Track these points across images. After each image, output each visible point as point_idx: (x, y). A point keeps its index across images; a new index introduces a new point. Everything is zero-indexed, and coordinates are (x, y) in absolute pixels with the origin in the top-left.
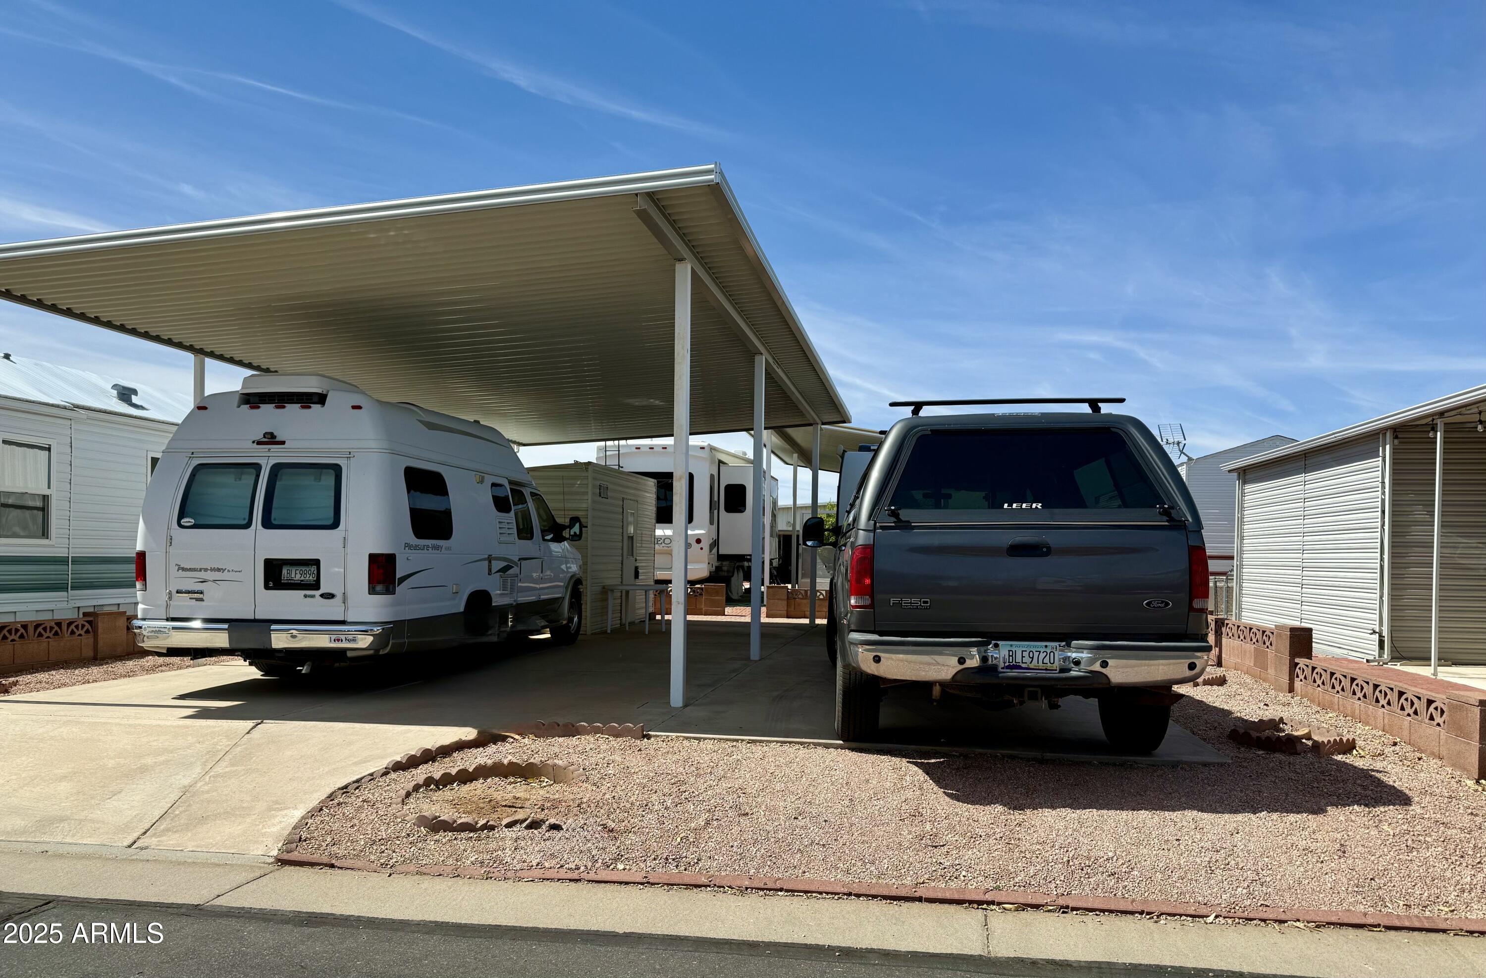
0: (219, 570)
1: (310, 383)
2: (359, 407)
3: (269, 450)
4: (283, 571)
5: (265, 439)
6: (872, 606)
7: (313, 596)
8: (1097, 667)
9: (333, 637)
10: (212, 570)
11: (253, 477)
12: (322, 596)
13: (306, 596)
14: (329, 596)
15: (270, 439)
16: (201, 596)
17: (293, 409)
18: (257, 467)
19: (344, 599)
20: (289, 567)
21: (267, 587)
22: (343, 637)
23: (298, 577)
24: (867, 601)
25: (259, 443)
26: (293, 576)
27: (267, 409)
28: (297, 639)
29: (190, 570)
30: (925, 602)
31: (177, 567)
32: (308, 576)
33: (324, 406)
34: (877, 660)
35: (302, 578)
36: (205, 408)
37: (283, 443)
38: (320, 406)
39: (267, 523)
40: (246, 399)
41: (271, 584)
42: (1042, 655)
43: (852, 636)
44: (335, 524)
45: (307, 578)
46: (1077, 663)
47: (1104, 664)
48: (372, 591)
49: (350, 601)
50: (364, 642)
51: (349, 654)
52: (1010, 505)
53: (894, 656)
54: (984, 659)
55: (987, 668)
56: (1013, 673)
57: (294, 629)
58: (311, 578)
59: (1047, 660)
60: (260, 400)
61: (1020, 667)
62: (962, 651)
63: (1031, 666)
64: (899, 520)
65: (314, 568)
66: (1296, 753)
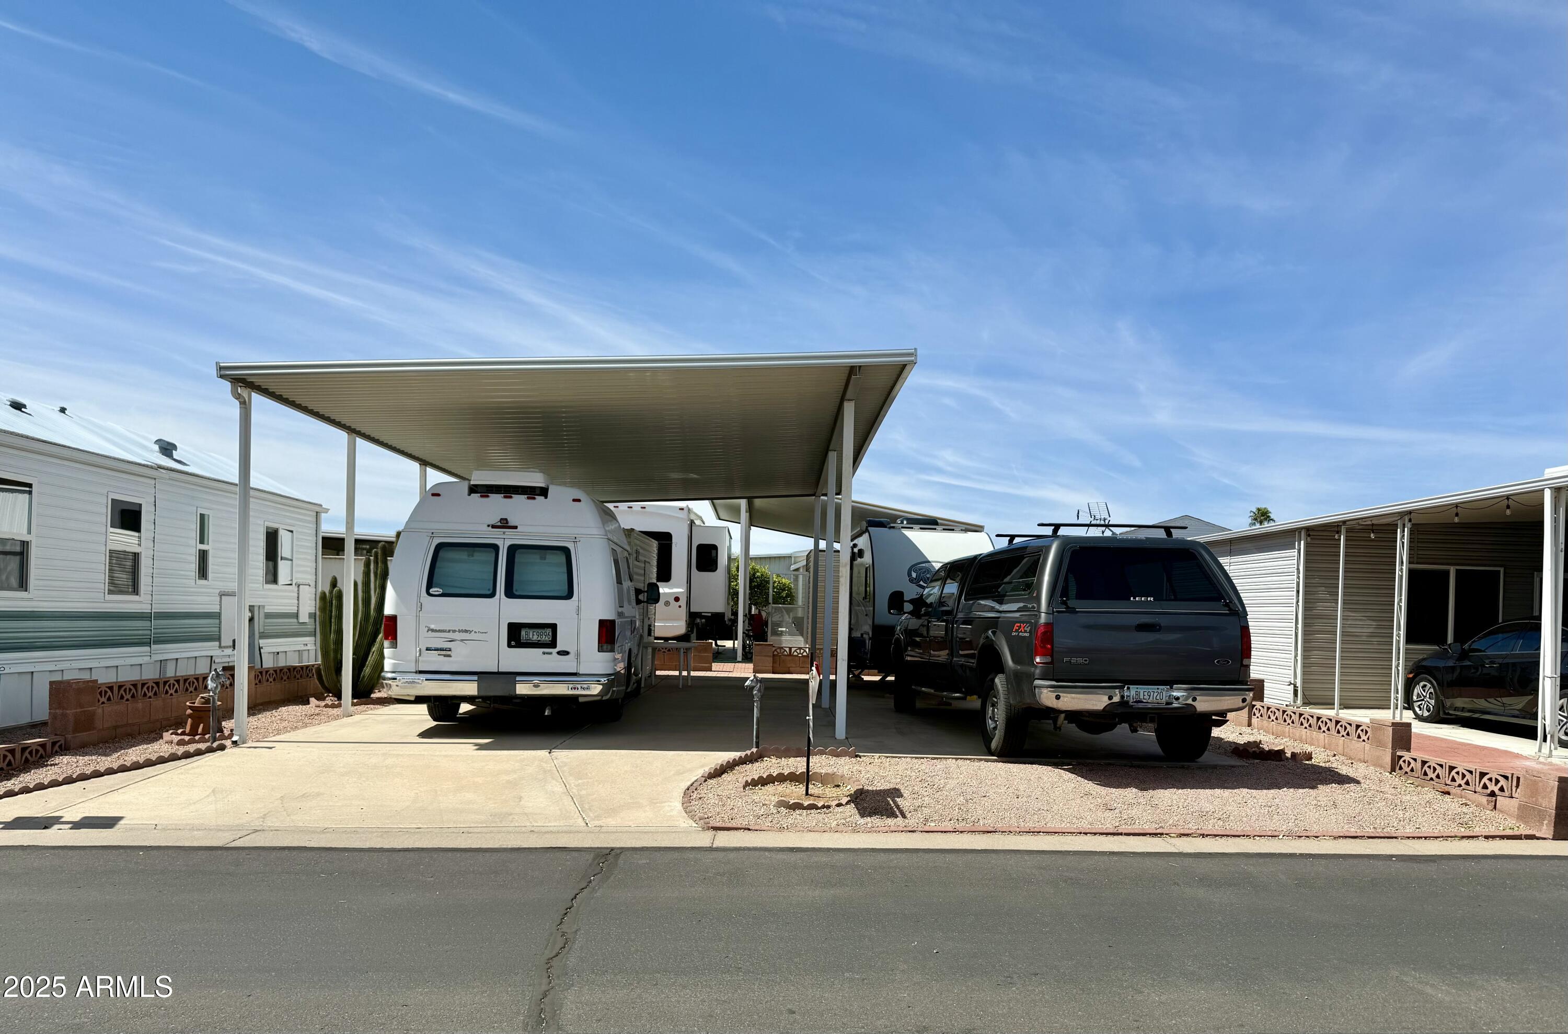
0: (466, 631)
1: (535, 479)
2: (579, 500)
3: (504, 533)
4: (523, 633)
5: (499, 524)
6: (1052, 663)
7: (551, 653)
8: (1190, 701)
9: (571, 686)
10: (459, 631)
11: (494, 555)
12: (559, 653)
13: (544, 653)
14: (565, 653)
15: (504, 524)
16: (449, 653)
17: (519, 500)
18: (495, 548)
19: (578, 655)
20: (527, 630)
21: (509, 646)
22: (579, 686)
23: (535, 638)
24: (1048, 659)
25: (494, 527)
26: (531, 636)
27: (496, 498)
28: (539, 688)
29: (440, 631)
30: (1086, 661)
31: (427, 629)
32: (544, 637)
33: (546, 497)
34: (1058, 697)
35: (539, 639)
36: (438, 495)
37: (516, 527)
38: (543, 497)
39: (510, 593)
40: (473, 489)
41: (513, 643)
42: (1156, 694)
43: (1037, 682)
44: (569, 595)
45: (543, 639)
46: (1177, 699)
47: (1194, 699)
48: (601, 649)
49: (582, 658)
50: (596, 689)
51: (581, 700)
52: (1135, 598)
53: (1069, 695)
54: (1122, 697)
55: (1123, 703)
56: (1140, 705)
57: (536, 680)
58: (547, 638)
59: (1158, 698)
60: (487, 490)
61: (1142, 702)
62: (1110, 692)
63: (1149, 701)
64: (1068, 607)
65: (549, 631)
66: (1281, 760)
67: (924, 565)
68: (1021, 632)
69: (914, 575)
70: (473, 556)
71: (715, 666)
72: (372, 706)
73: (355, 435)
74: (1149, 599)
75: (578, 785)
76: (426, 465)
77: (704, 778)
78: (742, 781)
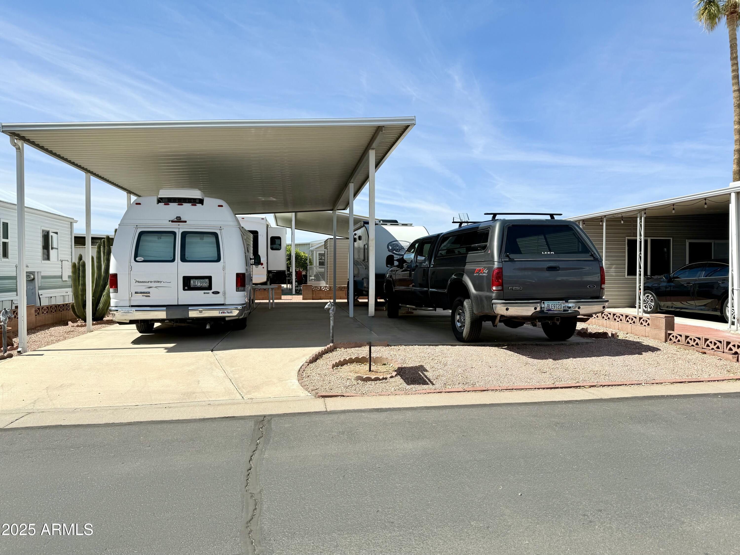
0: (158, 282)
1: (196, 194)
2: (222, 206)
3: (179, 225)
4: (192, 282)
5: (176, 220)
6: (502, 290)
7: (208, 293)
8: (577, 309)
9: (221, 311)
10: (154, 282)
11: (173, 237)
12: (213, 293)
13: (204, 293)
14: (217, 293)
15: (179, 220)
16: (148, 295)
17: (187, 206)
18: (174, 233)
19: (224, 294)
20: (194, 280)
21: (184, 289)
22: (226, 311)
23: (199, 284)
24: (500, 288)
25: (172, 222)
26: (197, 284)
27: (173, 205)
28: (202, 313)
29: (143, 282)
30: (521, 288)
31: (135, 281)
32: (204, 284)
33: (203, 205)
34: (507, 309)
35: (201, 285)
36: (140, 204)
37: (185, 222)
38: (201, 205)
39: (183, 259)
40: (160, 200)
41: (186, 288)
43: (494, 301)
44: (218, 259)
46: (570, 308)
47: (579, 308)
48: (237, 290)
49: (227, 295)
50: (235, 313)
51: (227, 319)
52: (544, 252)
53: (513, 308)
54: (541, 308)
55: (542, 311)
56: (550, 312)
57: (200, 308)
58: (206, 285)
59: (559, 307)
60: (168, 201)
61: (551, 310)
62: (535, 305)
63: (554, 310)
64: (510, 258)
65: (207, 280)
67: (395, 242)
68: (481, 273)
69: (390, 248)
70: (161, 238)
71: (283, 297)
72: (104, 325)
73: (90, 174)
74: (552, 253)
75: (233, 371)
76: (130, 193)
77: (307, 364)
78: (331, 364)
